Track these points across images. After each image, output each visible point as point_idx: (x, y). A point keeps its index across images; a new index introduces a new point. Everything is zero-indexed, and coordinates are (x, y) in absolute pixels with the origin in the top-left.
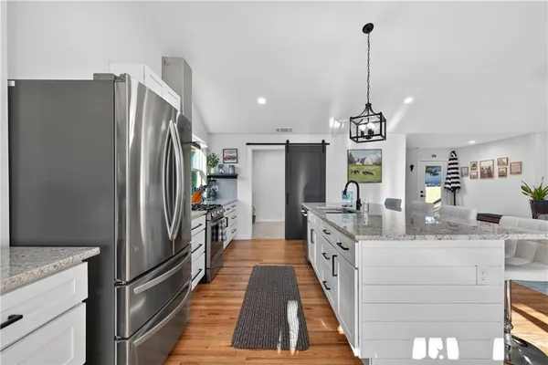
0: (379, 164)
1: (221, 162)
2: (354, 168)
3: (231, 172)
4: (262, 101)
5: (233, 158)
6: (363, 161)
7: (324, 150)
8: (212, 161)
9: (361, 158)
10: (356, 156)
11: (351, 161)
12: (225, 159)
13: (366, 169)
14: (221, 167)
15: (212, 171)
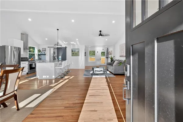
0: (79, 52)
1: (42, 51)
2: (73, 53)
3: (44, 54)
4: (46, 39)
5: (44, 50)
6: (75, 51)
7: (66, 49)
8: (39, 51)
9: (75, 50)
10: (73, 50)
11: (72, 51)
12: (43, 50)
13: (76, 53)
14: (42, 52)
15: (39, 53)
